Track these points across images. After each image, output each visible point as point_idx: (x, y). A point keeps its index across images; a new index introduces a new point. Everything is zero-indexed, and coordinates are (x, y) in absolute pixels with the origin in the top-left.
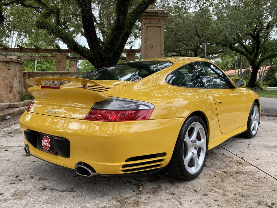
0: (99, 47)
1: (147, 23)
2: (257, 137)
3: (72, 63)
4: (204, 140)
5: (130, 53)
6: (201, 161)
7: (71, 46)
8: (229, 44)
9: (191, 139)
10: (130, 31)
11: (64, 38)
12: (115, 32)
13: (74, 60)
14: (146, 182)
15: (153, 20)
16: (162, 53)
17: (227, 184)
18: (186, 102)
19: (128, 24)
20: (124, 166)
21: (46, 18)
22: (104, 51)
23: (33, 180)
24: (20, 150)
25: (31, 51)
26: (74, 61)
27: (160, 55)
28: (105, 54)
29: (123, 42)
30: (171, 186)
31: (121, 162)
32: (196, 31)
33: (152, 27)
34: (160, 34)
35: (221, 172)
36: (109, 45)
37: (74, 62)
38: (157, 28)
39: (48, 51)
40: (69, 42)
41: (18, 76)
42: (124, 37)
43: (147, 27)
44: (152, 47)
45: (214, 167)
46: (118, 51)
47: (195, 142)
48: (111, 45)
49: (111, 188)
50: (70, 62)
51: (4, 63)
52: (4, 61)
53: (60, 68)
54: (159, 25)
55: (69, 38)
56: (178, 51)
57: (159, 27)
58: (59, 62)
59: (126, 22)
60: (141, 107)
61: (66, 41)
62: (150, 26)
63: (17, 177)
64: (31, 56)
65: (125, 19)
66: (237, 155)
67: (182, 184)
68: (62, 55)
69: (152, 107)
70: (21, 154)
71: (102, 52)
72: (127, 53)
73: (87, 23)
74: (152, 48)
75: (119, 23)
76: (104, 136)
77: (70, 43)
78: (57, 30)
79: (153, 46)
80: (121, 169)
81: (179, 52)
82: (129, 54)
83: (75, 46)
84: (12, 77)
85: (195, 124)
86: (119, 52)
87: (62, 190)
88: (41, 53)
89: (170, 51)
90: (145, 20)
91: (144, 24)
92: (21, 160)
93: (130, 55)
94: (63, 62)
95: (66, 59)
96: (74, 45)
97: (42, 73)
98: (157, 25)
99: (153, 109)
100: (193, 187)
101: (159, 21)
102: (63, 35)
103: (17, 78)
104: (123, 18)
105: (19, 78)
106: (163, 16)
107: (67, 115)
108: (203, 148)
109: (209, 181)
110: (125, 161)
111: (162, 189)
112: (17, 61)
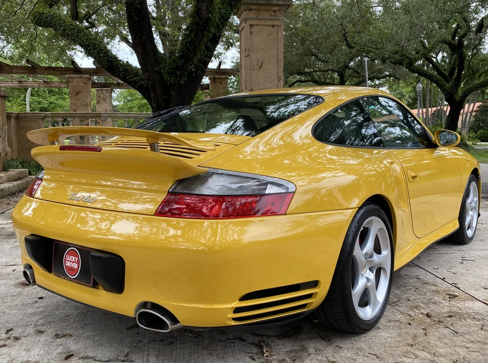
0: (159, 64)
1: (251, 19)
2: (477, 242)
3: (102, 96)
4: (386, 252)
5: (217, 77)
6: (380, 295)
7: (102, 62)
8: (407, 61)
9: (364, 251)
10: (219, 33)
11: (90, 46)
12: (192, 36)
13: (107, 90)
14: (274, 338)
15: (262, 12)
16: (280, 77)
17: (436, 341)
18: (352, 177)
19: (217, 20)
20: (237, 310)
21: (51, 6)
23: (43, 338)
24: (9, 274)
25: (21, 71)
26: (105, 91)
27: (276, 81)
28: (170, 78)
29: (207, 55)
30: (327, 347)
31: (232, 302)
32: (344, 35)
33: (262, 26)
34: (276, 40)
35: (420, 316)
36: (179, 60)
37: (107, 92)
38: (271, 28)
39: (55, 72)
40: (99, 53)
42: (209, 44)
43: (251, 26)
44: (262, 65)
45: (404, 305)
46: (196, 72)
47: (371, 256)
48: (183, 61)
49: (206, 352)
50: (97, 92)
53: (78, 105)
54: (275, 23)
55: (98, 46)
56: (308, 72)
57: (273, 26)
58: (77, 94)
59: (212, 15)
60: (271, 190)
61: (92, 53)
62: (256, 25)
63: (8, 331)
64: (20, 82)
65: (210, 9)
66: (444, 278)
67: (347, 342)
68: (83, 79)
69: (292, 188)
70: (13, 282)
71: (165, 73)
72: (212, 76)
73: (135, 18)
74: (260, 67)
75: (200, 18)
76: (195, 248)
77: (100, 56)
78: (74, 29)
79: (262, 63)
80: (232, 315)
81: (310, 74)
82: (215, 78)
83: (111, 62)
85: (371, 221)
86: (199, 74)
87: (107, 360)
88: (40, 76)
89: (292, 74)
90: (247, 12)
91: (246, 20)
92: (13, 296)
93: (217, 80)
94: (85, 93)
95: (91, 86)
96: (108, 60)
97: (43, 115)
98: (270, 23)
99: (294, 193)
100: (370, 347)
101: (273, 14)
102: (87, 39)
104: (207, 7)
106: (282, 5)
107: (109, 203)
108: (385, 268)
109: (399, 335)
110: (240, 300)
111: (310, 352)
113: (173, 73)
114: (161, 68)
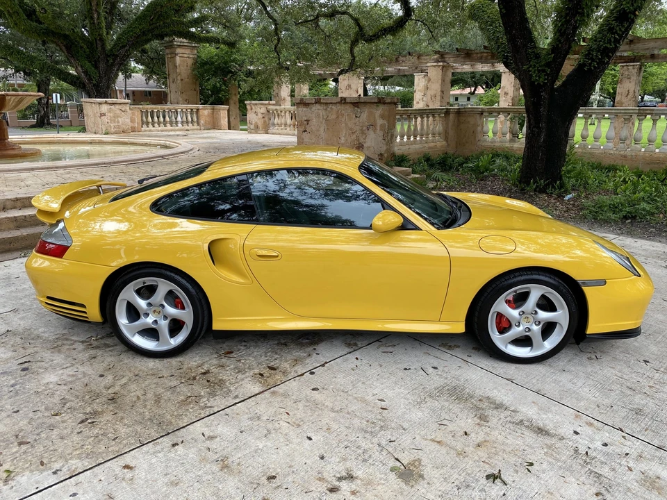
22: (539, 71)
41: (379, 125)
51: (352, 106)
52: (351, 103)
84: (362, 130)
99: (69, 247)
103: (376, 129)
105: (381, 130)
112: (376, 101)
113: (544, 71)
114: (531, 66)
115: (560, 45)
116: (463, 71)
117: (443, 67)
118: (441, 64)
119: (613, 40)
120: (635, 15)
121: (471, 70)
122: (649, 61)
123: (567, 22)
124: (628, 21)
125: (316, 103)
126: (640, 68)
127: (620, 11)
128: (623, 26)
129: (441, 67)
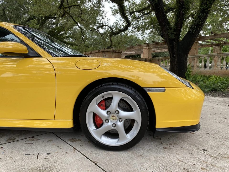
3: (216, 49)
13: (218, 47)
28: (172, 36)
51: (102, 53)
112: (112, 51)
113: (173, 34)
114: (168, 32)
115: (178, 22)
116: (158, 52)
117: (148, 48)
118: (148, 47)
119: (200, 21)
120: (208, 10)
121: (161, 51)
122: (224, 45)
123: (180, 12)
124: (205, 13)
125: (90, 53)
126: (221, 48)
127: (202, 9)
128: (204, 15)
129: (147, 49)
